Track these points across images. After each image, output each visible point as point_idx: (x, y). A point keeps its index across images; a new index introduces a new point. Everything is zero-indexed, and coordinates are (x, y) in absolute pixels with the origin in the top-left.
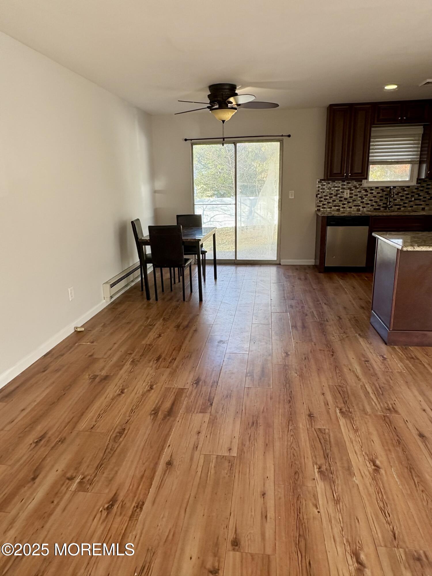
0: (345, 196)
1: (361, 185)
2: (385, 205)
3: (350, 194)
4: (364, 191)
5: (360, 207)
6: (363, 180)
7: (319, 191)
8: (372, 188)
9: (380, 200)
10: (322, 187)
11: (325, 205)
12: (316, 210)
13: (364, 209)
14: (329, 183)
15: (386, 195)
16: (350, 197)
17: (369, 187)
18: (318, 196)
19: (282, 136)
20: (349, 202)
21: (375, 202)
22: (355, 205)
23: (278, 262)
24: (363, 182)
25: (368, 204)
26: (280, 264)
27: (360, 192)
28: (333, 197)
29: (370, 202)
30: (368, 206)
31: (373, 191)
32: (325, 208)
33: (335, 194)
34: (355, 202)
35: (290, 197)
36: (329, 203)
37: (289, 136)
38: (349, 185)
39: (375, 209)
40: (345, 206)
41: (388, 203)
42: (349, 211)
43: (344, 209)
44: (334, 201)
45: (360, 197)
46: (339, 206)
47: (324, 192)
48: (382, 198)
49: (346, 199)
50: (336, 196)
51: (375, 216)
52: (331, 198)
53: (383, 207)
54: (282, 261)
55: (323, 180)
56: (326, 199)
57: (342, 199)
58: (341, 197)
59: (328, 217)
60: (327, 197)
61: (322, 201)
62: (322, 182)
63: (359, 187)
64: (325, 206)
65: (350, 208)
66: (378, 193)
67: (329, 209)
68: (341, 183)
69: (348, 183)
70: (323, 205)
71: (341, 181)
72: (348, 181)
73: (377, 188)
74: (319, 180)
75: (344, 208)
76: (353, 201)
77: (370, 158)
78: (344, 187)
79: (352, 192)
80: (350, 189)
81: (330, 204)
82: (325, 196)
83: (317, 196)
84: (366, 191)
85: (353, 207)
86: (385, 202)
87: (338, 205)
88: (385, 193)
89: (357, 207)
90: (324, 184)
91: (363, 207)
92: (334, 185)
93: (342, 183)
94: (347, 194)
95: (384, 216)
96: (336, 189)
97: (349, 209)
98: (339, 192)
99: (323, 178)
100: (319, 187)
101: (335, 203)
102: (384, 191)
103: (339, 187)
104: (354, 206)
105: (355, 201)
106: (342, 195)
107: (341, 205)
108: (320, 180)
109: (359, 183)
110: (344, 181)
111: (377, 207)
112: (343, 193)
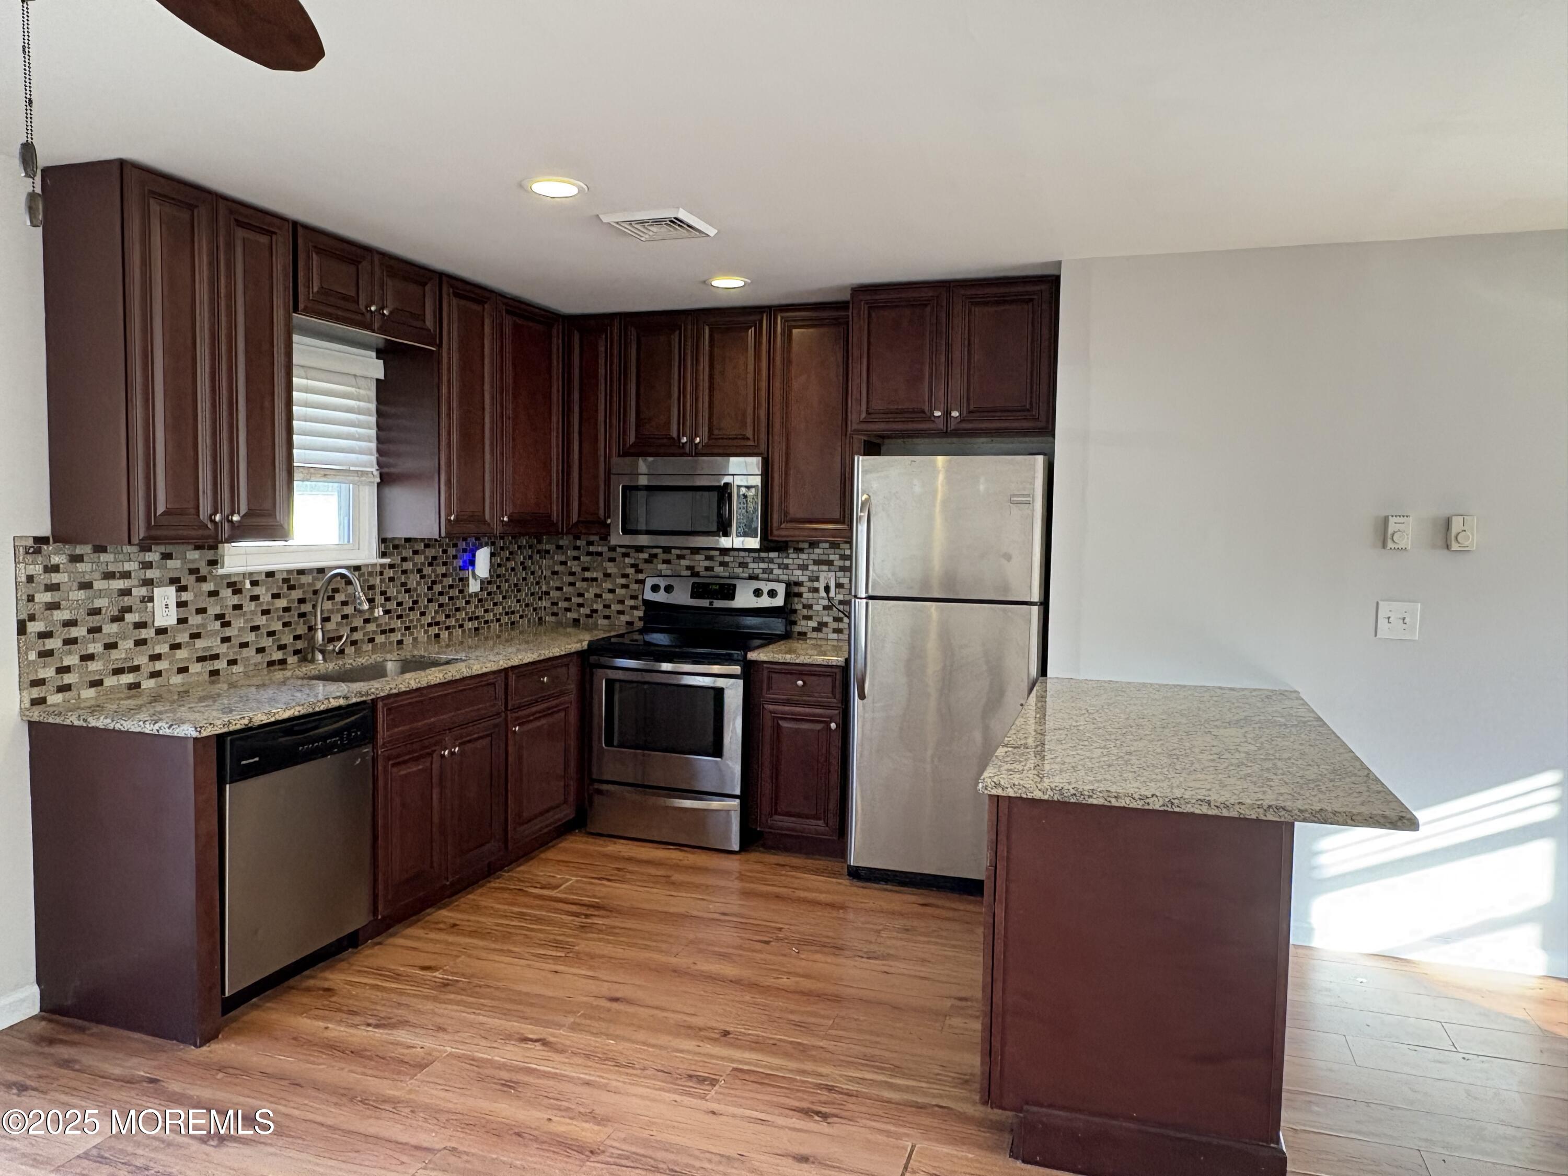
1: (213, 563)
2: (300, 645)
4: (229, 592)
5: (218, 664)
6: (219, 545)
7: (30, 599)
8: (255, 577)
9: (285, 625)
10: (46, 578)
11: (67, 670)
12: (28, 703)
13: (235, 669)
14: (80, 558)
18: (31, 627)
20: (175, 647)
21: (271, 634)
22: (200, 654)
24: (220, 551)
25: (244, 645)
27: (214, 594)
28: (106, 628)
29: (251, 636)
30: (246, 652)
31: (257, 591)
32: (66, 688)
33: (114, 611)
34: (200, 643)
36: (86, 658)
38: (170, 563)
39: (271, 664)
40: (160, 665)
44: (110, 646)
45: (216, 618)
46: (136, 669)
47: (58, 607)
48: (288, 617)
49: (161, 631)
50: (118, 618)
52: (94, 630)
53: (296, 652)
55: (46, 540)
56: (70, 642)
57: (144, 634)
58: (140, 625)
60: (75, 632)
61: (51, 654)
62: (47, 550)
63: (211, 574)
64: (67, 679)
65: (183, 670)
66: (276, 596)
67: (91, 693)
68: (133, 557)
69: (167, 556)
70: (61, 671)
71: (134, 549)
72: (162, 549)
73: (270, 574)
74: (31, 542)
75: (156, 674)
76: (195, 636)
78: (150, 574)
79: (185, 596)
80: (173, 581)
81: (92, 666)
82: (67, 624)
83: (22, 631)
84: (237, 590)
85: (196, 668)
87: (129, 664)
88: (296, 594)
89: (208, 665)
90: (55, 559)
91: (232, 662)
92: (102, 567)
93: (140, 557)
94: (164, 608)
96: (120, 584)
98: (127, 601)
99: (46, 531)
100: (30, 579)
101: (115, 654)
102: (292, 588)
103: (126, 575)
104: (200, 659)
105: (199, 636)
106: (145, 616)
107: (142, 660)
108: (36, 539)
109: (210, 555)
110: (143, 548)
111: (278, 656)
112: (150, 605)
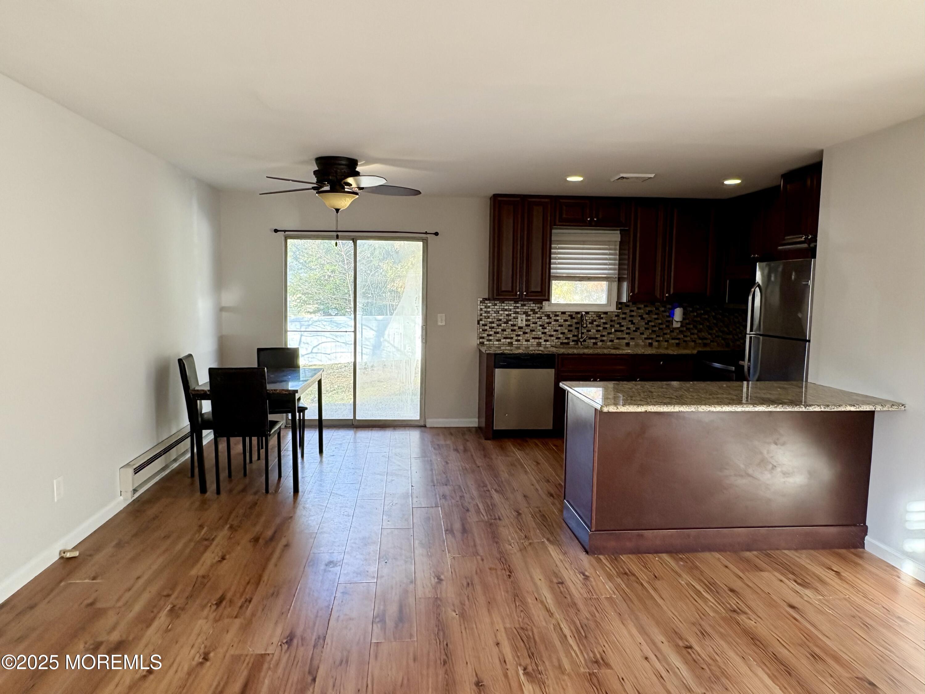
0: (520, 325)
1: (541, 308)
2: (575, 338)
3: (526, 321)
4: (546, 318)
5: (540, 341)
6: (544, 303)
7: (481, 315)
8: (557, 313)
9: (569, 331)
10: (485, 310)
11: (491, 335)
12: (479, 343)
13: (547, 343)
14: (496, 305)
15: (577, 323)
16: (527, 325)
17: (552, 312)
18: (481, 322)
19: (426, 233)
20: (525, 333)
21: (562, 333)
22: (534, 336)
23: (422, 423)
24: (544, 304)
25: (551, 336)
26: (425, 426)
27: (540, 318)
28: (503, 325)
29: (554, 333)
30: (552, 338)
31: (557, 318)
32: (490, 340)
33: (505, 320)
34: (534, 333)
35: (440, 324)
36: (496, 333)
37: (436, 234)
38: (525, 308)
39: (562, 343)
40: (519, 338)
41: (580, 335)
42: (526, 346)
43: (519, 343)
44: (504, 330)
45: (540, 326)
46: (512, 338)
47: (489, 318)
48: (570, 328)
49: (520, 328)
50: (506, 323)
51: (563, 354)
52: (499, 325)
53: (573, 341)
54: (427, 420)
55: (486, 299)
56: (492, 328)
57: (515, 328)
58: (513, 325)
59: (496, 355)
60: (493, 325)
61: (486, 330)
62: (486, 302)
63: (539, 311)
64: (491, 338)
65: (527, 341)
66: (566, 321)
67: (497, 343)
68: (512, 305)
69: (523, 305)
70: (489, 335)
71: (513, 302)
72: (522, 303)
73: (563, 313)
74: (481, 299)
75: (518, 341)
76: (532, 331)
77: (552, 271)
78: (518, 310)
79: (529, 318)
80: (526, 313)
81: (498, 335)
82: (491, 323)
83: (479, 323)
84: (548, 317)
85: (532, 340)
86: (576, 334)
87: (509, 336)
88: (575, 321)
89: (537, 340)
90: (489, 305)
91: (545, 341)
92: (503, 307)
93: (515, 305)
94: (521, 321)
95: (575, 354)
96: (507, 313)
97: (526, 343)
98: (510, 318)
99: (487, 297)
100: (481, 309)
101: (505, 333)
102: (574, 318)
103: (510, 310)
104: (533, 338)
105: (534, 331)
106: (515, 323)
107: (514, 336)
108: (483, 299)
109: (539, 305)
110: (516, 302)
111: (566, 341)
112: (517, 320)
